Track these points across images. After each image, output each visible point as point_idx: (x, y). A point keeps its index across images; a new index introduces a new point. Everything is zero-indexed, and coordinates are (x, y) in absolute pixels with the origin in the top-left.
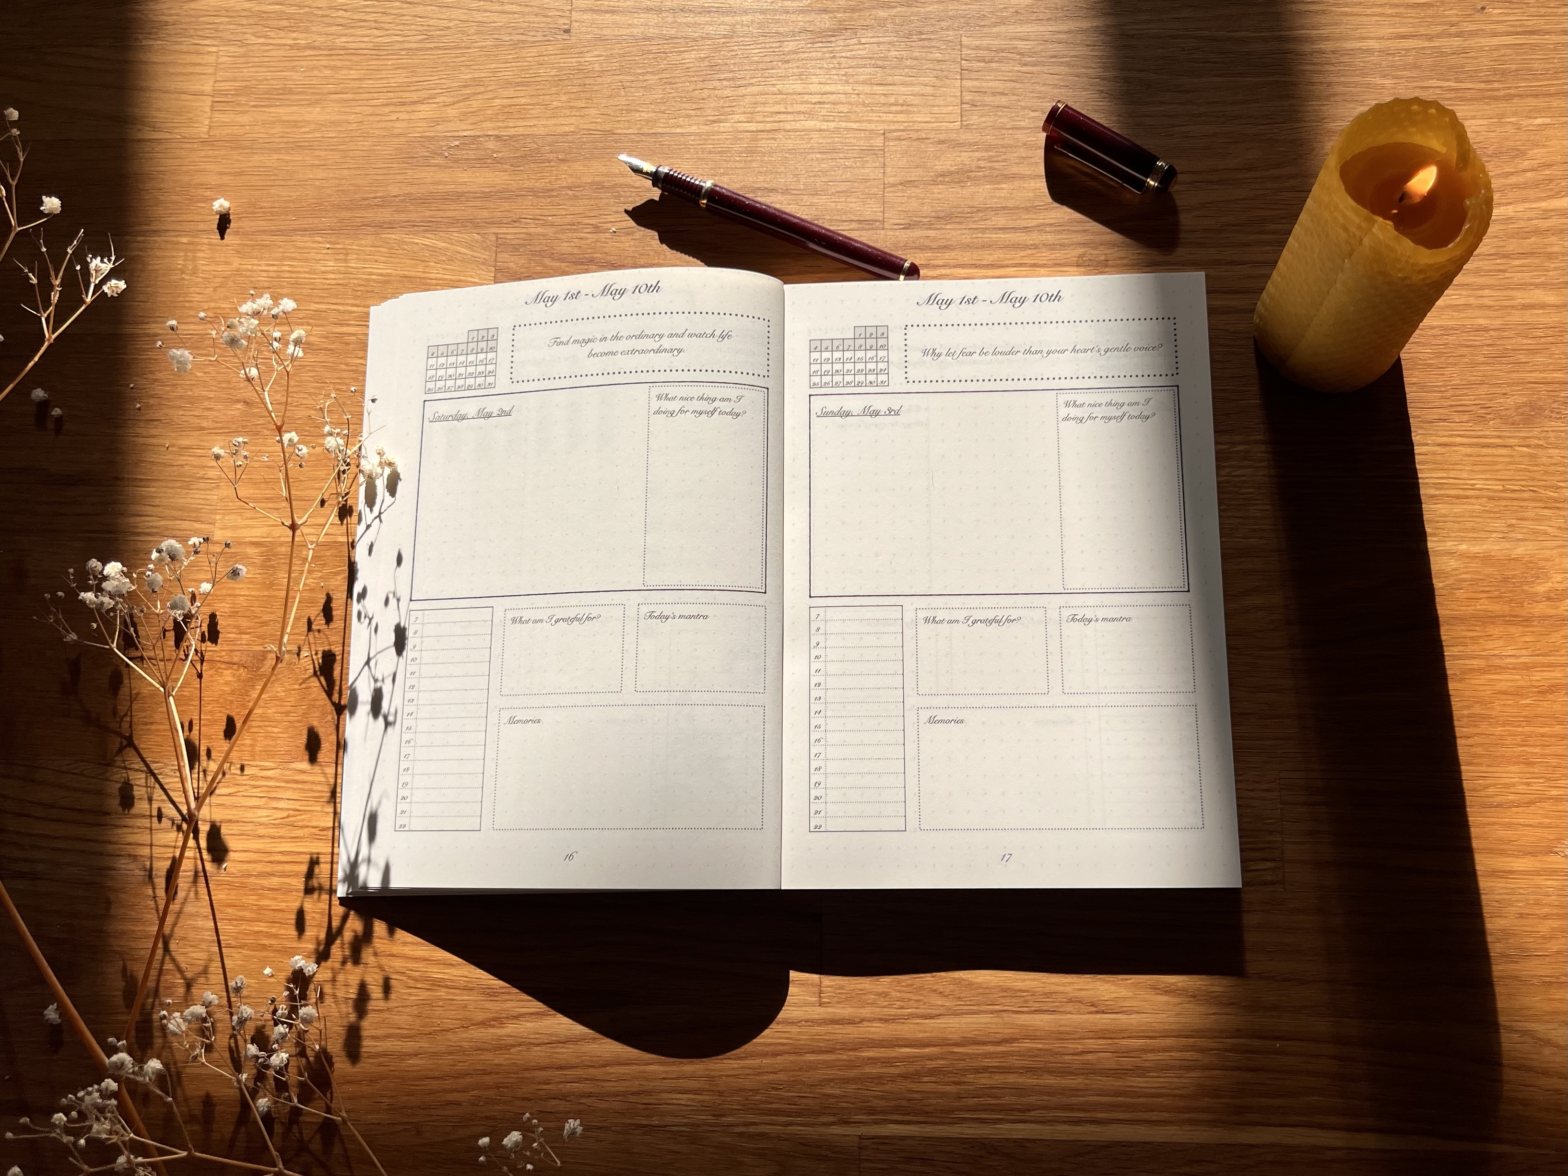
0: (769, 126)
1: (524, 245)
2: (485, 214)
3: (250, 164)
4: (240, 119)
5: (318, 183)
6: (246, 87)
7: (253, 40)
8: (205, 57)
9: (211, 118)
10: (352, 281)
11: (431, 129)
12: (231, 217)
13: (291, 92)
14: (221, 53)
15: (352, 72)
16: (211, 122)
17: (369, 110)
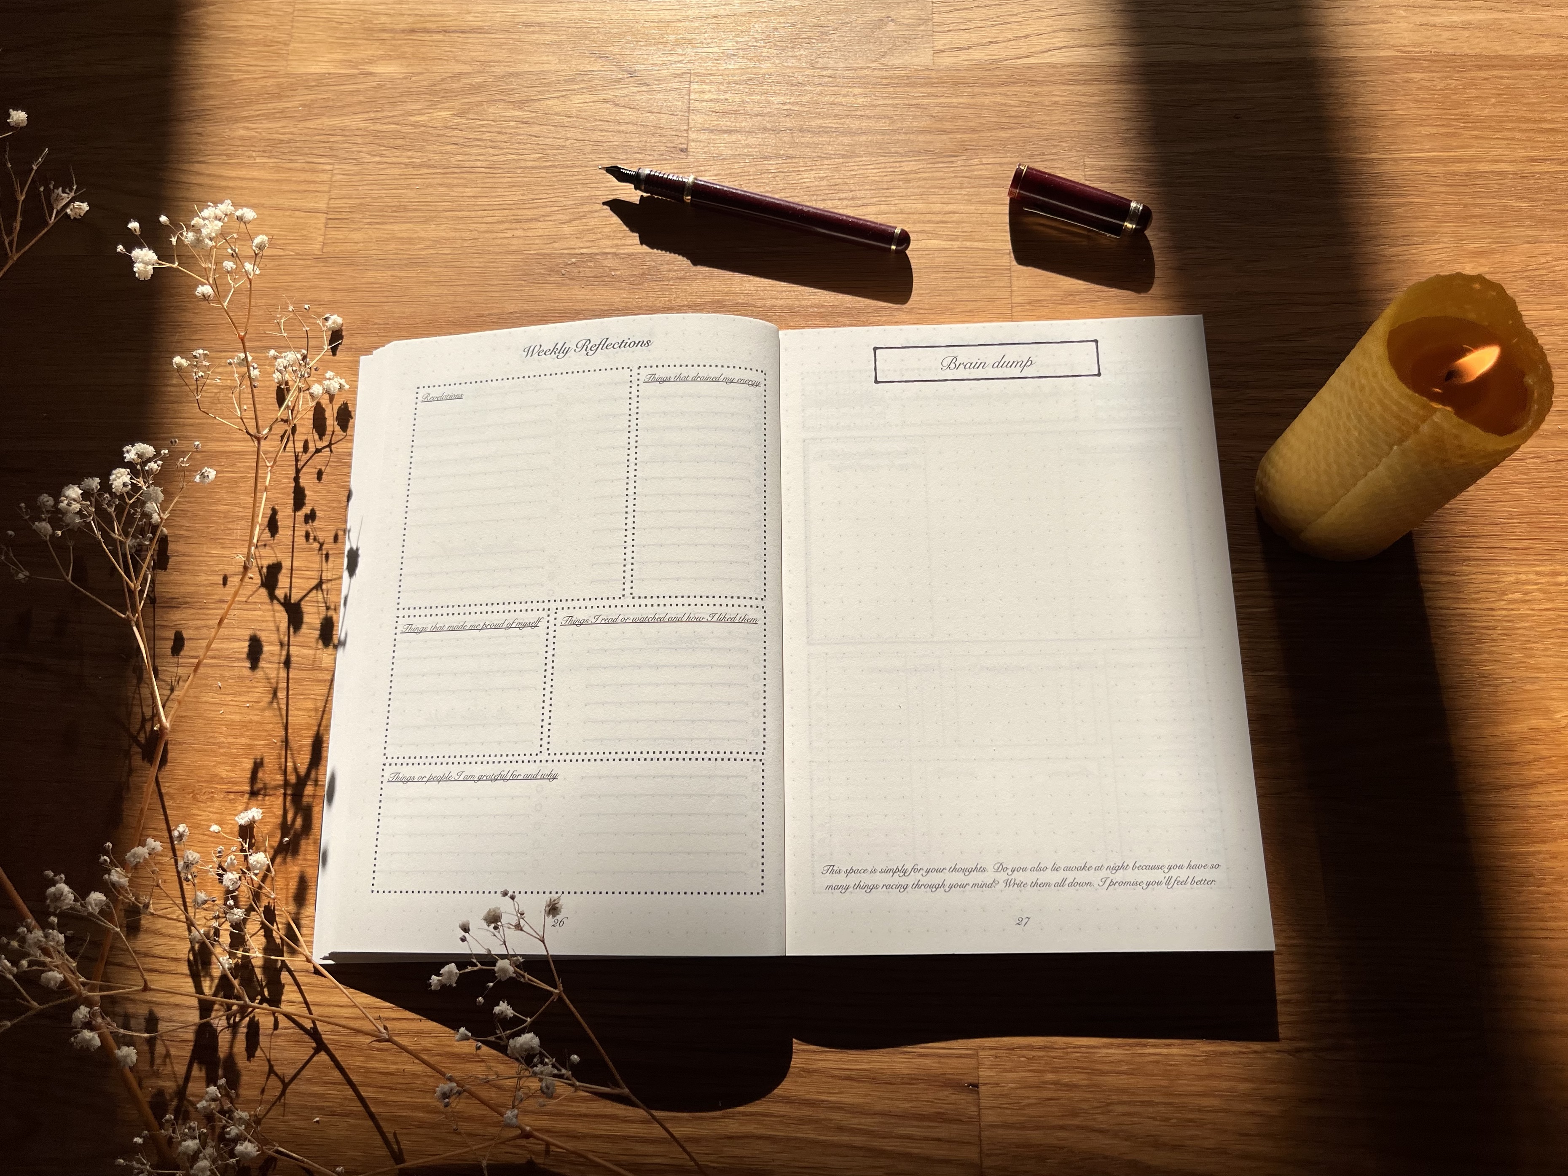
3: (363, 281)
4: (354, 236)
5: (431, 299)
6: (361, 204)
7: (369, 159)
8: (320, 175)
9: (325, 235)
11: (547, 246)
12: (344, 333)
13: (406, 210)
14: (335, 172)
15: (467, 190)
16: (324, 239)
17: (484, 227)
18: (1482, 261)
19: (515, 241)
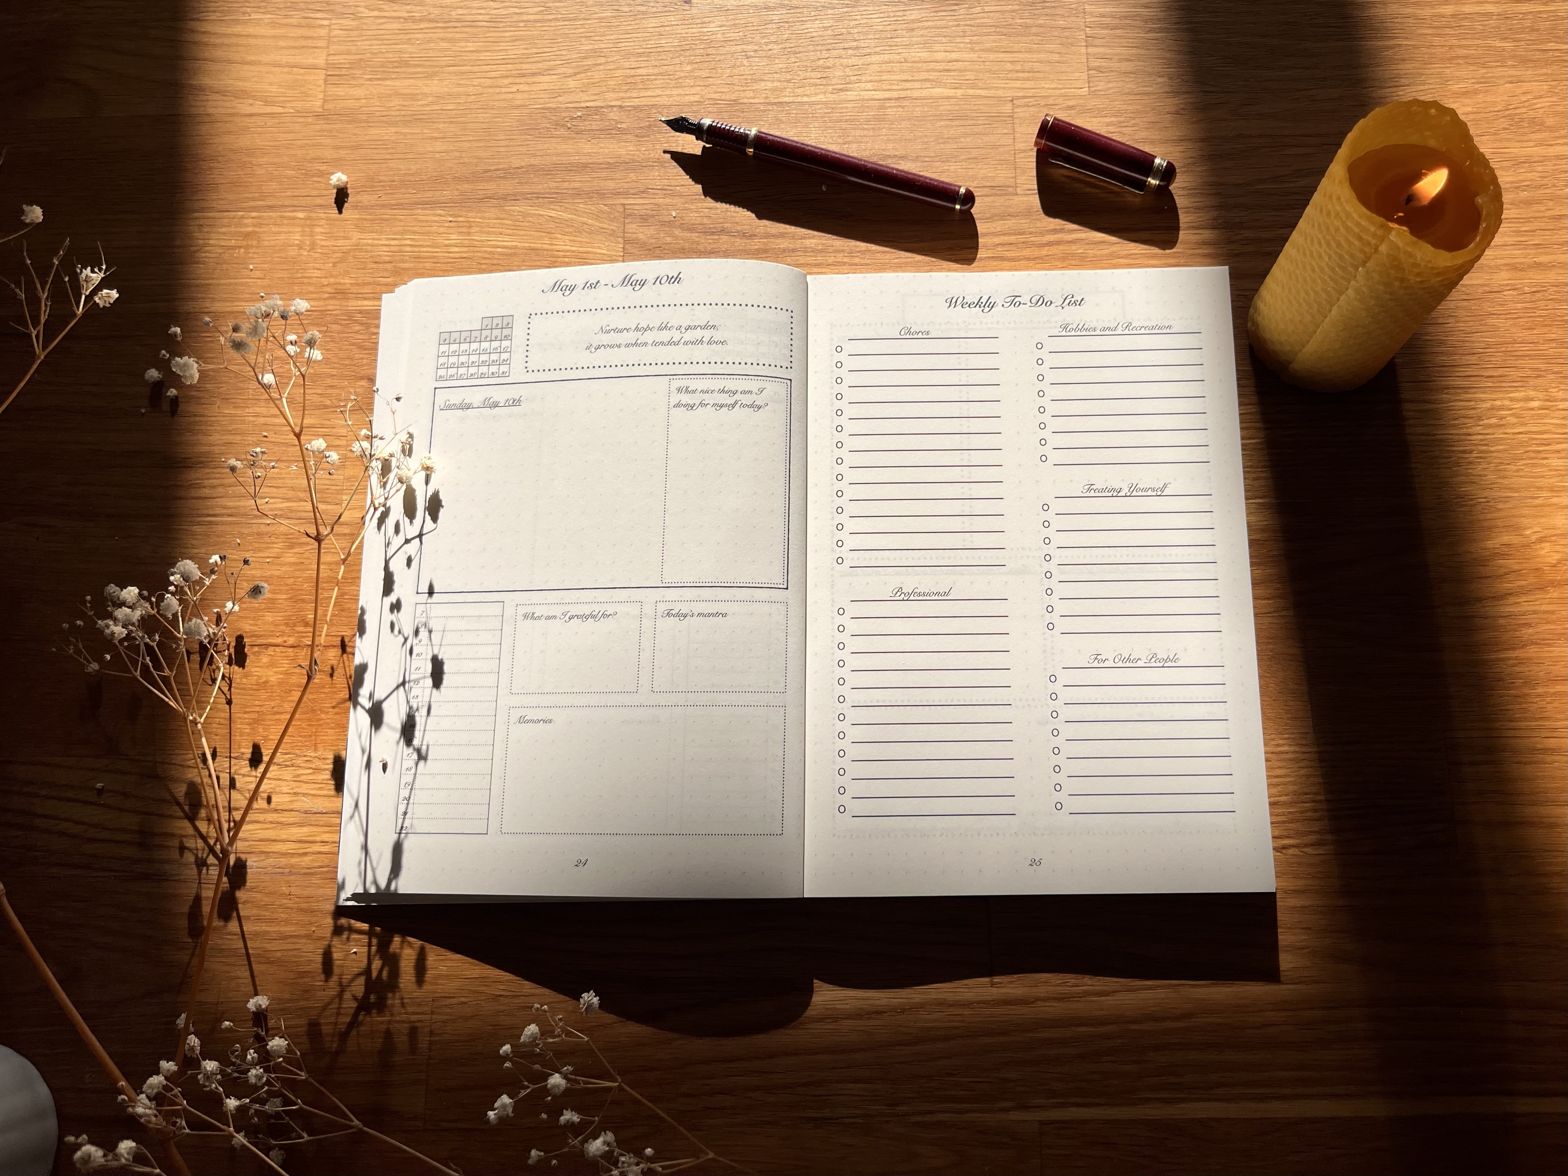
0: (895, 94)
1: (653, 216)
2: (611, 185)
3: (367, 138)
4: (355, 93)
5: (437, 155)
6: (361, 60)
7: (367, 13)
8: (318, 30)
9: (325, 92)
10: (476, 254)
11: (552, 100)
12: (349, 191)
13: (406, 64)
14: (333, 27)
15: (469, 44)
16: (325, 96)
17: (488, 82)
18: (1467, 101)
19: (519, 96)
